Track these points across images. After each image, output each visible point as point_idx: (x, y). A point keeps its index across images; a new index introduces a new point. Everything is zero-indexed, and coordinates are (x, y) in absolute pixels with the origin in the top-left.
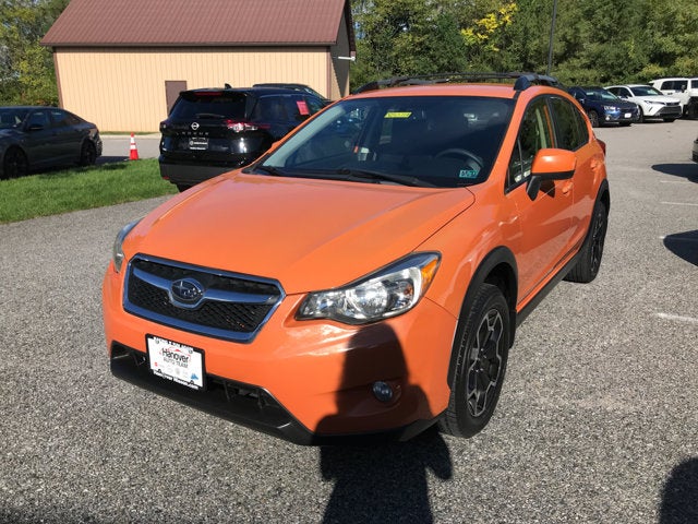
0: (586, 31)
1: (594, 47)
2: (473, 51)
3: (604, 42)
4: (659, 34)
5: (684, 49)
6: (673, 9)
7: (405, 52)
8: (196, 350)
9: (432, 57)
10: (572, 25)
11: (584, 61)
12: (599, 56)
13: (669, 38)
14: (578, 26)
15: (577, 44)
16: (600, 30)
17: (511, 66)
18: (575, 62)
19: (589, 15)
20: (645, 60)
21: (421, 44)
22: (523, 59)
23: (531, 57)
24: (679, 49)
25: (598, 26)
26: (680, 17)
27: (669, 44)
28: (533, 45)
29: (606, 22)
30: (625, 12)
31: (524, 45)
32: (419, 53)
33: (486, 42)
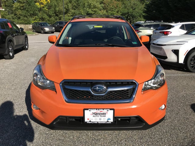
0: (70, 6)
1: (73, 11)
2: (40, 10)
3: (75, 10)
4: (88, 9)
5: (94, 13)
6: (90, 2)
7: (17, 9)
8: (111, 109)
9: (27, 11)
10: (67, 4)
11: (71, 14)
12: (74, 13)
13: (90, 10)
14: (68, 5)
15: (68, 10)
16: (74, 6)
17: (52, 15)
18: (69, 14)
19: (70, 2)
20: (86, 15)
21: (23, 6)
22: (55, 13)
23: (57, 12)
24: (93, 13)
25: (73, 5)
26: (92, 5)
27: (90, 11)
28: (57, 9)
29: (75, 4)
30: (79, 2)
31: (55, 9)
32: (22, 9)
33: (43, 7)
